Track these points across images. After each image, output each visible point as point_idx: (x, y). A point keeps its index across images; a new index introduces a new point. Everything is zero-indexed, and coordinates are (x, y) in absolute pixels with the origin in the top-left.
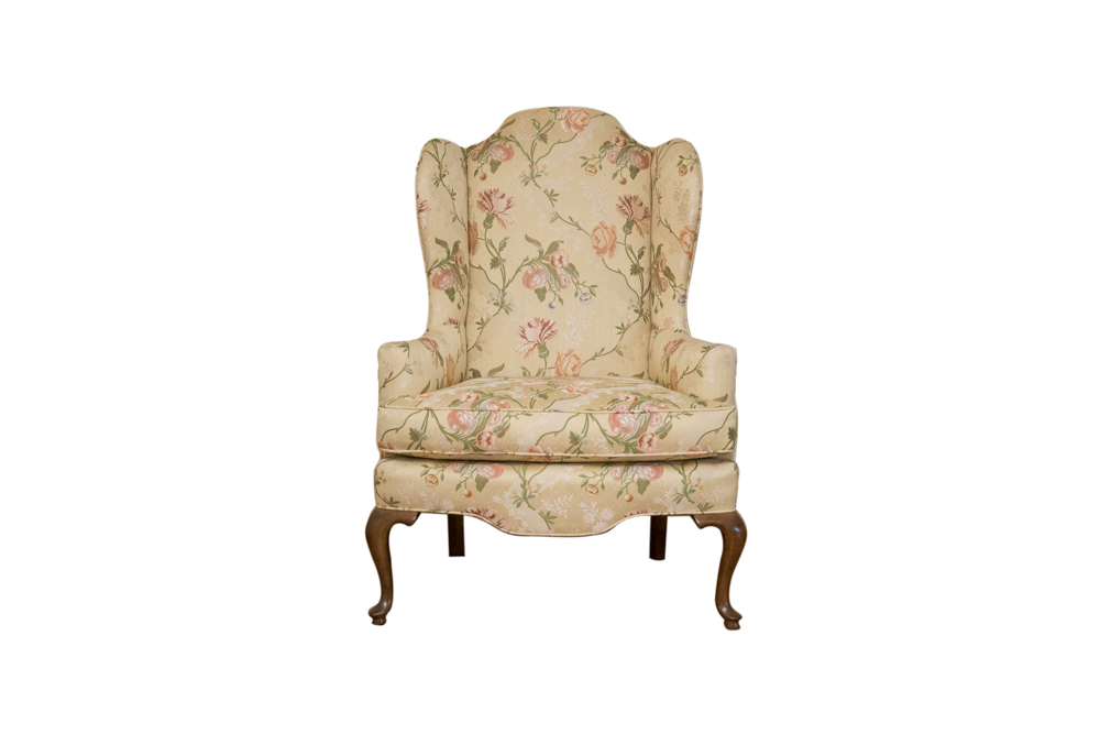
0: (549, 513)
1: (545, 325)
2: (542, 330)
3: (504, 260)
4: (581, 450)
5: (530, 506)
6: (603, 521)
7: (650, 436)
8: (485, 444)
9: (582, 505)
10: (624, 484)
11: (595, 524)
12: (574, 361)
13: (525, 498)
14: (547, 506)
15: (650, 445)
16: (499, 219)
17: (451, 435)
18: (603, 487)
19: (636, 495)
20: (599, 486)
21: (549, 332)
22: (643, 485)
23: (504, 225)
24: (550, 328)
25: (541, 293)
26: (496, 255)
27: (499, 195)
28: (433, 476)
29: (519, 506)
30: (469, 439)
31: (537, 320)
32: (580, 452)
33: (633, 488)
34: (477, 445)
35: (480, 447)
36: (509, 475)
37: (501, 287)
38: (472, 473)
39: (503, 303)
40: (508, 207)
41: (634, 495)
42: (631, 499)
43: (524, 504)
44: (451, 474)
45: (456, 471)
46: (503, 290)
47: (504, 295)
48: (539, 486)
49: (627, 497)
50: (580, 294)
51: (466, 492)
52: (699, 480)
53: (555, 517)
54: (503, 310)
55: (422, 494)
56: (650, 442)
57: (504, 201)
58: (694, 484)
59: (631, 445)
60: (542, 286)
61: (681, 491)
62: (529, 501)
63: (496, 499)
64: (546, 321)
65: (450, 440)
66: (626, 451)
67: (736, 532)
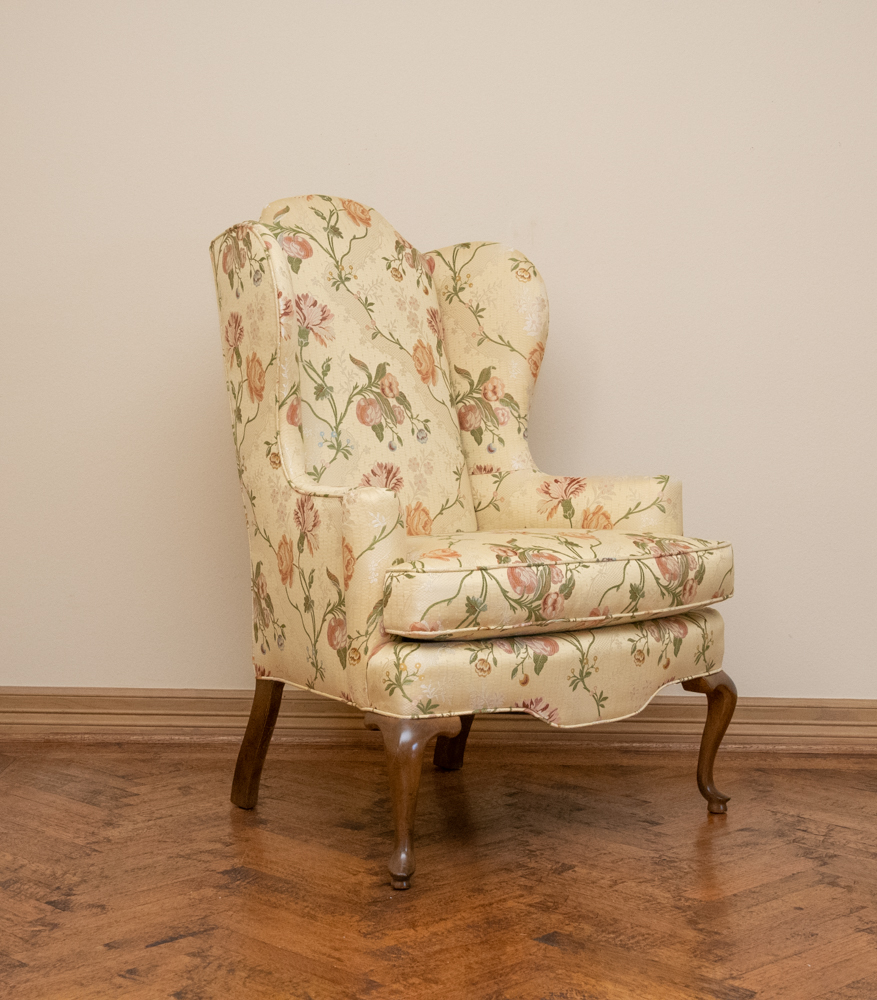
1: (389, 472)
2: (387, 478)
3: (331, 388)
8: (549, 610)
12: (424, 518)
15: (690, 594)
16: (316, 334)
17: (516, 601)
21: (394, 481)
23: (322, 342)
24: (394, 476)
25: (378, 430)
26: (320, 382)
27: (310, 302)
28: (484, 661)
29: (574, 689)
30: (534, 605)
31: (380, 466)
32: (637, 610)
34: (541, 612)
35: (543, 615)
37: (333, 424)
39: (339, 444)
40: (324, 319)
43: (580, 685)
46: (337, 428)
47: (339, 434)
48: (596, 658)
50: (416, 431)
51: (522, 678)
53: (606, 698)
54: (340, 455)
55: (470, 688)
56: (690, 590)
57: (317, 311)
59: (677, 596)
60: (377, 421)
62: (585, 680)
64: (389, 467)
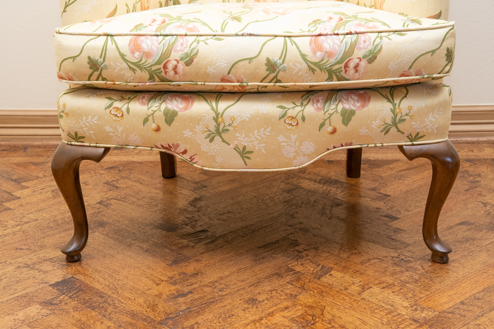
0: (245, 148)
4: (279, 78)
5: (224, 141)
6: (304, 155)
7: (357, 61)
8: (172, 73)
9: (281, 138)
10: (327, 115)
11: (295, 158)
13: (218, 132)
14: (242, 140)
15: (356, 71)
17: (134, 64)
18: (303, 118)
19: (340, 126)
20: (299, 118)
22: (347, 117)
28: (118, 109)
29: (211, 140)
30: (154, 68)
32: (279, 81)
33: (337, 120)
34: (163, 74)
35: (167, 77)
36: (200, 107)
38: (159, 107)
41: (337, 127)
42: (334, 131)
43: (217, 138)
44: (137, 107)
45: (144, 104)
48: (233, 119)
49: (330, 129)
51: (154, 126)
52: (410, 108)
53: (251, 152)
55: (108, 128)
56: (356, 67)
58: (404, 113)
59: (335, 72)
61: (389, 121)
62: (223, 135)
63: (187, 133)
65: (133, 70)
66: (330, 79)
67: (448, 163)
